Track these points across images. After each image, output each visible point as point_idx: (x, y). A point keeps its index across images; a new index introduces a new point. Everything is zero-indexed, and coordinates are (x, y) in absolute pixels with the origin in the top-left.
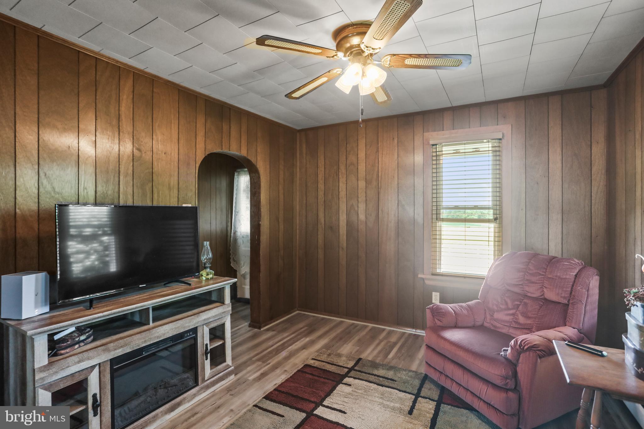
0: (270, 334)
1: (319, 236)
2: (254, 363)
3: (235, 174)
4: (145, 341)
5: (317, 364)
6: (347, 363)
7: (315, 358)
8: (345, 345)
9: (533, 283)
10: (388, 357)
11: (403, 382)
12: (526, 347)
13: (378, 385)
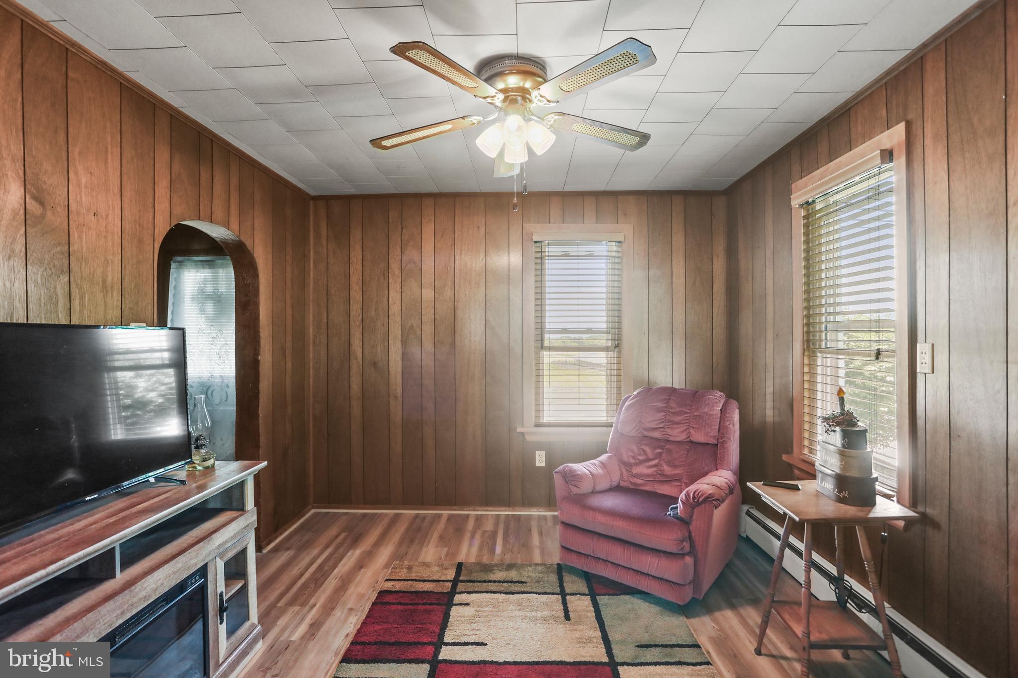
0: (284, 557)
1: (352, 379)
2: (283, 611)
3: (170, 265)
4: (123, 613)
5: (398, 586)
6: (445, 574)
7: (391, 578)
8: (424, 549)
9: (678, 423)
10: (496, 553)
11: (536, 582)
12: (701, 499)
13: (506, 593)
